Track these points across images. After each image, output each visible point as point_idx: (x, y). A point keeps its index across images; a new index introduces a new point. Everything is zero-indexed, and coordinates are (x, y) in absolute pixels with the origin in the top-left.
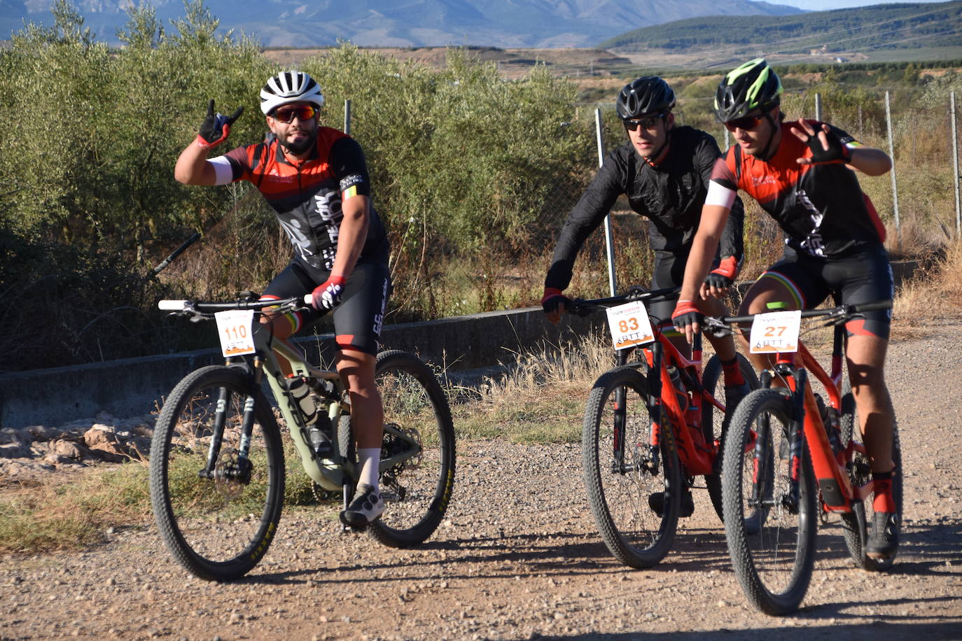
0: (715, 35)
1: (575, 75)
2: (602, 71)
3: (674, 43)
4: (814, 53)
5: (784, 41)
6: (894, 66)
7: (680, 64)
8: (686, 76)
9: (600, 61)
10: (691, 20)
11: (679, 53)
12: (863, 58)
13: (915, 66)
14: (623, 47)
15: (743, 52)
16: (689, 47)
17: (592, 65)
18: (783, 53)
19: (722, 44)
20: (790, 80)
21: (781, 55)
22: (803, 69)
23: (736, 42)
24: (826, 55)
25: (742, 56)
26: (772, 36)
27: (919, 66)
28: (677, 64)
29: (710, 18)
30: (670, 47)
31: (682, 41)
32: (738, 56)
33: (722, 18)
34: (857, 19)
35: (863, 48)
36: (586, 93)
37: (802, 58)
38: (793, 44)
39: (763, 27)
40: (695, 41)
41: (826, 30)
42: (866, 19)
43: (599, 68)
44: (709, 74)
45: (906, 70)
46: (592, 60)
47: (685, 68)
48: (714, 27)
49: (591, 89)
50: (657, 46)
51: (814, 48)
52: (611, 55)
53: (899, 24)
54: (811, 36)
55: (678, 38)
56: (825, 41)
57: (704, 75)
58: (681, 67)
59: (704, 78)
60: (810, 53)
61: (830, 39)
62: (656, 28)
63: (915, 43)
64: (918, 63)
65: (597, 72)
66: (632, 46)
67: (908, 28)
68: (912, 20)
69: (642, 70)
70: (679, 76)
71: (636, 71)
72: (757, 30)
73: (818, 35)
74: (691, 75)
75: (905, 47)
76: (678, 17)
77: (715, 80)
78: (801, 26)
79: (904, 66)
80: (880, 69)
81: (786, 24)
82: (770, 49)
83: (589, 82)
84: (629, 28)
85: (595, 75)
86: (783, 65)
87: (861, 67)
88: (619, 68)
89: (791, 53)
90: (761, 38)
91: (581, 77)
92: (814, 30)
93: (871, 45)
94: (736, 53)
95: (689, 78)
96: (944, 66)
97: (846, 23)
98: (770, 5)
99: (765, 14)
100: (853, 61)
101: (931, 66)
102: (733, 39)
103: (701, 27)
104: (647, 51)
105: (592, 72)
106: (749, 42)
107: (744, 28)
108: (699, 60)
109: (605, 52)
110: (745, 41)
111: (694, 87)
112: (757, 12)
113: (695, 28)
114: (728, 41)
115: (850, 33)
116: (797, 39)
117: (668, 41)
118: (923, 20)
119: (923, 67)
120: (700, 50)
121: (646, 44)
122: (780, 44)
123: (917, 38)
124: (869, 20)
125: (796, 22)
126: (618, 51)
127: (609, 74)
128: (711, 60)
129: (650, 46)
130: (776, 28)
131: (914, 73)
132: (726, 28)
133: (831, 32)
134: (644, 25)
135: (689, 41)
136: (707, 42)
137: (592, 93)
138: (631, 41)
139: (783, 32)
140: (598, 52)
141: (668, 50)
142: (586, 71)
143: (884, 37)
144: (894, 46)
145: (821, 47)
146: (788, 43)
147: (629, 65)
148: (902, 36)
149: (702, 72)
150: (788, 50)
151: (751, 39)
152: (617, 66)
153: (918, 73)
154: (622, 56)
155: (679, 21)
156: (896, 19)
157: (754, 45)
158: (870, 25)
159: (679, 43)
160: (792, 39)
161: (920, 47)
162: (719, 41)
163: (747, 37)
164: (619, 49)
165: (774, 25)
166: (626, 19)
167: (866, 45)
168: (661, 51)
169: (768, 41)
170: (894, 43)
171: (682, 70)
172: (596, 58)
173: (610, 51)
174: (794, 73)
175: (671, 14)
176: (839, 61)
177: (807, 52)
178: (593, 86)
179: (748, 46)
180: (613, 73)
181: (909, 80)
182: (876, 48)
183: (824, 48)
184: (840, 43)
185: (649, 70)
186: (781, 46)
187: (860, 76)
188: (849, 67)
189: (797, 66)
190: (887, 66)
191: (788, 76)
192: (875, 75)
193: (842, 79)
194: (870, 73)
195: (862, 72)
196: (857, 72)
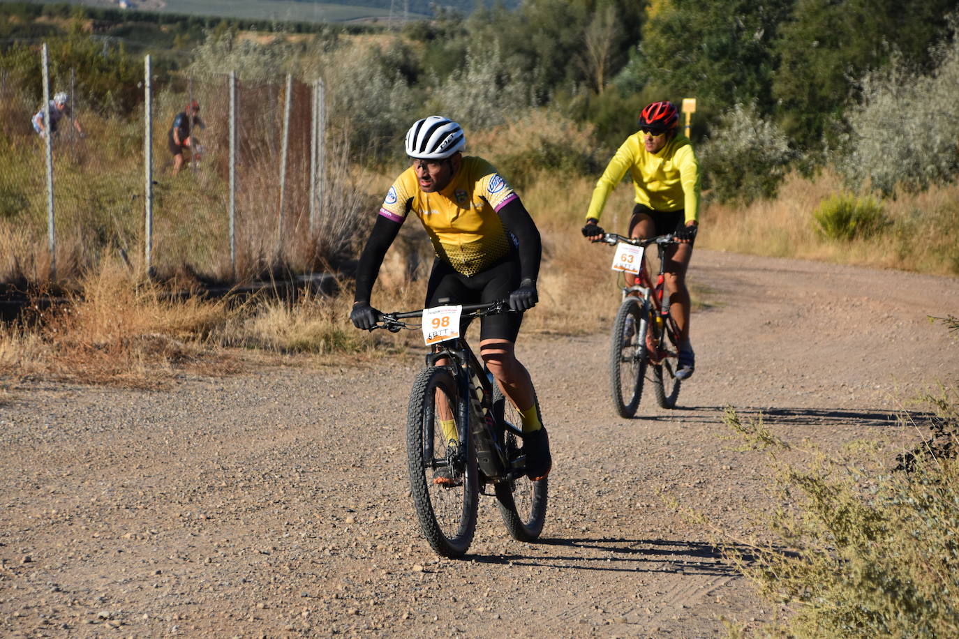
6: (199, 21)
12: (158, 6)
13: (230, 24)
27: (236, 25)
64: (235, 20)
79: (214, 22)
80: (178, 24)
86: (35, 3)
96: (271, 29)
100: (144, 8)
119: (240, 27)
176: (123, 5)
187: (149, 30)
188: (136, 16)
189: (57, 6)
190: (190, 20)
191: (42, 20)
192: (171, 31)
193: (124, 33)
194: (165, 28)
195: (152, 25)
196: (146, 25)
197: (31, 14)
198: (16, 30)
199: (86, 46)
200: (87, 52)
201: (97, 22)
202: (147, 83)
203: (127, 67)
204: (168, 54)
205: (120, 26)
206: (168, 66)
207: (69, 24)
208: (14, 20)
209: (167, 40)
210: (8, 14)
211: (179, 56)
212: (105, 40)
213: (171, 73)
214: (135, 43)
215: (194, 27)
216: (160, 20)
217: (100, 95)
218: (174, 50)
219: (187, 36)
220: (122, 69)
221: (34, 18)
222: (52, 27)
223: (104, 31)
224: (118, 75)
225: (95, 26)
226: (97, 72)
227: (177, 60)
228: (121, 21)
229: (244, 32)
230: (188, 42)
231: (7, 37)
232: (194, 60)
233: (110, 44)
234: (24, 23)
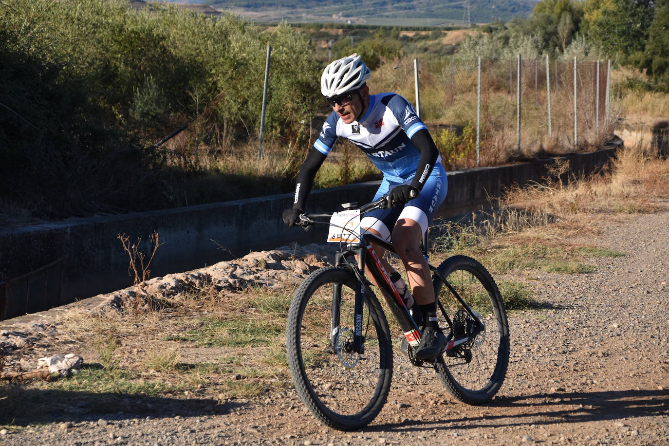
3: (250, 4)
4: (334, 16)
6: (385, 28)
7: (255, 18)
11: (254, 11)
13: (397, 29)
14: (219, 5)
15: (292, 13)
16: (260, 7)
18: (316, 15)
19: (279, 7)
20: (323, 33)
22: (332, 26)
23: (287, 6)
24: (342, 18)
25: (291, 15)
30: (248, 7)
31: (255, 3)
35: (363, 16)
40: (263, 4)
41: (342, 3)
45: (392, 31)
50: (240, 6)
52: (212, 9)
53: (384, 3)
54: (332, 6)
56: (341, 10)
60: (332, 16)
61: (344, 8)
64: (399, 26)
66: (224, 4)
67: (390, 5)
73: (337, 6)
74: (264, 25)
79: (391, 28)
80: (376, 29)
87: (366, 27)
90: (302, 5)
92: (335, 2)
93: (368, 14)
94: (288, 15)
96: (414, 30)
100: (358, 23)
101: (407, 29)
102: (285, 5)
104: (234, 8)
106: (295, 7)
108: (265, 16)
109: (209, 7)
110: (293, 6)
114: (282, 6)
115: (356, 7)
116: (324, 7)
117: (246, 3)
119: (402, 29)
120: (266, 10)
121: (233, 3)
123: (395, 12)
126: (215, 7)
128: (272, 16)
129: (235, 5)
131: (397, 32)
135: (259, 4)
136: (270, 5)
139: (316, 2)
140: (205, 7)
141: (247, 9)
143: (376, 10)
144: (382, 16)
146: (319, 9)
148: (386, 10)
153: (399, 34)
154: (219, 10)
157: (299, 10)
159: (253, 5)
160: (321, 7)
162: (277, 5)
163: (294, 3)
164: (217, 5)
167: (365, 15)
168: (243, 9)
172: (203, 10)
173: (211, 6)
174: (326, 28)
176: (350, 23)
177: (331, 16)
179: (295, 9)
181: (394, 37)
182: (371, 15)
183: (340, 14)
184: (351, 11)
188: (355, 27)
189: (328, 24)
192: (374, 32)
194: (371, 31)
216: (369, 28)
225: (344, 32)
229: (403, 32)
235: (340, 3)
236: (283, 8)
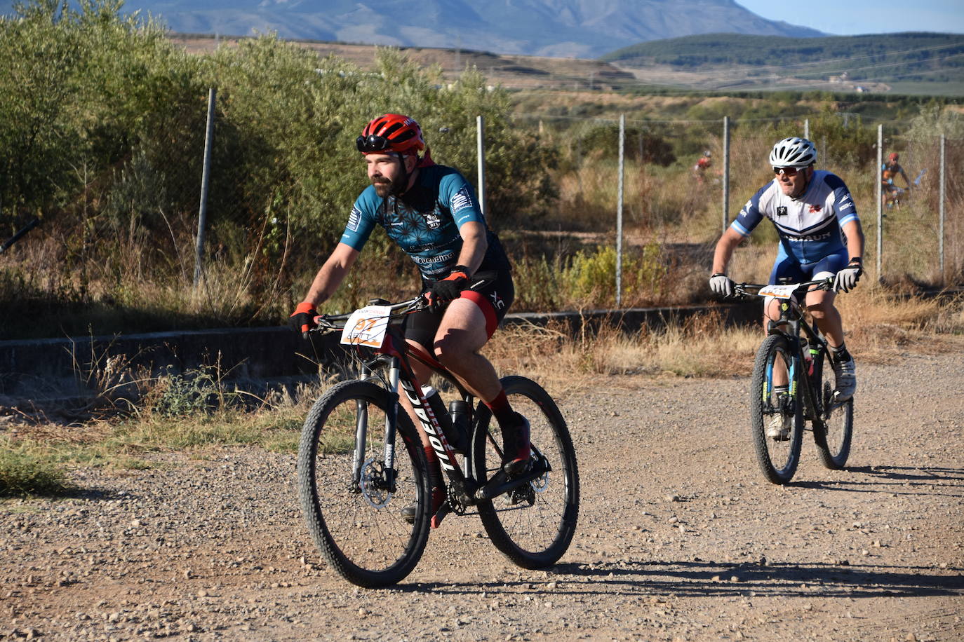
0: (728, 54)
1: (573, 88)
2: (603, 85)
3: (683, 59)
4: (833, 80)
5: (801, 65)
6: (915, 100)
7: (688, 82)
8: (692, 96)
9: (602, 74)
10: (703, 36)
11: (688, 70)
12: (885, 89)
13: (938, 101)
14: (628, 61)
15: (757, 74)
16: (700, 65)
17: (591, 78)
18: (800, 78)
19: (734, 64)
20: (801, 107)
21: (797, 80)
22: (819, 96)
23: (750, 63)
24: (846, 82)
25: (755, 78)
26: (788, 60)
27: (942, 101)
28: (684, 82)
29: (723, 36)
30: (678, 64)
31: (692, 58)
32: (751, 78)
33: (736, 36)
34: (882, 47)
35: (886, 78)
36: (584, 107)
37: (817, 84)
38: (809, 69)
39: (781, 48)
40: (706, 60)
41: (848, 55)
42: (891, 47)
43: (599, 82)
44: (717, 95)
45: (929, 104)
46: (592, 72)
47: (694, 87)
48: (727, 45)
49: (589, 104)
50: (665, 62)
51: (832, 74)
52: (614, 68)
53: (926, 55)
54: (830, 61)
55: (688, 55)
56: (846, 67)
57: (711, 96)
58: (689, 86)
59: (711, 99)
60: (828, 80)
61: (851, 66)
62: (664, 43)
63: (942, 76)
64: (942, 97)
65: (597, 85)
66: (637, 61)
67: (936, 59)
68: (941, 52)
69: (645, 87)
70: (684, 95)
71: (639, 87)
72: (773, 52)
73: (839, 61)
74: (696, 95)
75: (931, 80)
76: (690, 33)
77: (723, 102)
78: (820, 50)
80: (901, 102)
81: (804, 46)
82: (785, 72)
83: (587, 96)
84: (636, 40)
85: (595, 88)
86: (797, 91)
87: (880, 98)
88: (621, 83)
89: (808, 78)
90: (776, 60)
91: (579, 90)
92: (835, 55)
93: (895, 75)
94: (749, 75)
95: (695, 99)
97: (870, 50)
98: (789, 26)
99: (783, 35)
100: (874, 91)
101: (956, 101)
102: (746, 59)
103: (713, 45)
104: (654, 66)
105: (591, 85)
106: (764, 64)
107: (760, 48)
108: (709, 79)
109: (608, 65)
110: (759, 63)
111: (699, 109)
112: (773, 32)
113: (706, 45)
114: (741, 62)
115: (873, 61)
116: (816, 63)
117: (676, 57)
118: (952, 52)
119: (946, 102)
120: (710, 69)
121: (653, 58)
122: (797, 68)
123: (944, 71)
124: (895, 48)
125: (816, 45)
126: (622, 65)
127: (610, 89)
128: (721, 80)
129: (657, 61)
130: (794, 51)
132: (740, 47)
133: (853, 58)
134: (653, 38)
135: (699, 59)
136: (719, 61)
137: (589, 108)
138: (637, 55)
139: (801, 55)
140: (600, 64)
141: (676, 67)
142: (585, 83)
143: (910, 67)
144: (920, 78)
145: (841, 74)
146: (805, 67)
147: (631, 80)
148: (929, 68)
149: (709, 92)
150: (805, 75)
151: (767, 61)
152: (620, 80)
153: (941, 109)
154: (626, 70)
155: (691, 37)
156: (924, 49)
157: (768, 68)
158: (895, 53)
159: (688, 60)
160: (809, 64)
161: (947, 80)
162: (731, 60)
163: (762, 58)
164: (624, 62)
165: (792, 47)
166: (634, 31)
167: (889, 75)
168: (669, 68)
169: (784, 64)
170: (920, 74)
171: (687, 89)
172: (597, 70)
173: (614, 64)
175: (682, 28)
176: (859, 90)
177: (825, 78)
178: (591, 100)
179: (763, 68)
180: (615, 88)
182: (900, 78)
183: (844, 76)
184: (862, 71)
185: (653, 86)
186: (798, 70)
187: (878, 107)
188: (868, 98)
189: (813, 93)
190: (908, 99)
191: (802, 103)
192: (894, 107)
193: (859, 110)
194: (889, 105)
195: (881, 103)
196: (876, 103)
197: (794, 100)
198: (783, 111)
199: (832, 120)
200: (834, 124)
201: (841, 103)
202: (880, 144)
203: (862, 134)
204: (891, 124)
205: (857, 105)
206: (892, 132)
207: (820, 106)
208: (782, 104)
209: (891, 114)
210: (778, 100)
211: (900, 124)
212: (846, 116)
213: (893, 137)
214: (868, 117)
215: (911, 104)
216: (887, 100)
217: (843, 155)
218: (896, 121)
219: (906, 110)
220: (859, 135)
221: (796, 102)
222: (808, 108)
223: (845, 109)
224: (856, 139)
225: (839, 106)
226: (841, 138)
227: (898, 128)
228: (858, 102)
229: (948, 106)
230: (906, 114)
231: (777, 116)
232: (911, 128)
233: (851, 118)
234: (789, 106)
235: (844, 56)
236: (741, 66)
